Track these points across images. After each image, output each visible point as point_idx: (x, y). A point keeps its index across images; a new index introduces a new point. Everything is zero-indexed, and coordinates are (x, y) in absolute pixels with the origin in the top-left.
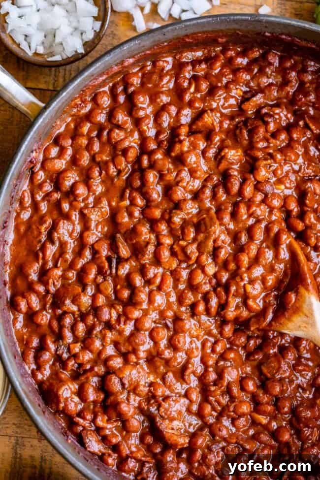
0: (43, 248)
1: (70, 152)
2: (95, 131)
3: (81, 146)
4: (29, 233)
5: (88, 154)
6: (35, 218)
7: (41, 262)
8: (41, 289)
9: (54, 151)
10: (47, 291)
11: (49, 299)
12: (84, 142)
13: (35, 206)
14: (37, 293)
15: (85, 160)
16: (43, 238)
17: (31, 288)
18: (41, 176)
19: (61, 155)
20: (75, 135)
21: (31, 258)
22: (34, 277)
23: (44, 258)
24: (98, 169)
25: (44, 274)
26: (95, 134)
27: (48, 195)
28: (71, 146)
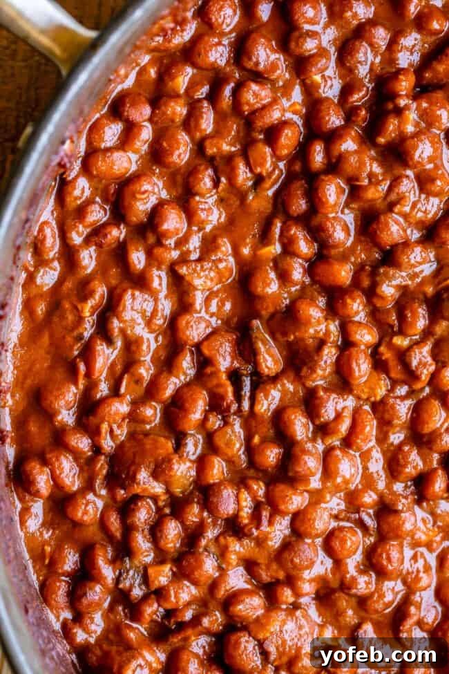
0: (87, 353)
1: (147, 133)
2: (203, 86)
3: (173, 121)
4: (56, 319)
5: (187, 138)
6: (69, 285)
7: (82, 382)
8: (83, 443)
9: (112, 133)
10: (97, 449)
11: (102, 466)
12: (179, 110)
13: (69, 256)
14: (76, 454)
15: (182, 153)
16: (88, 330)
17: (59, 440)
18: (82, 188)
19: (126, 140)
20: (158, 95)
21: (60, 374)
22: (66, 417)
23: (88, 374)
24: (210, 172)
25: (89, 409)
26: (205, 90)
27: (96, 233)
28: (150, 120)
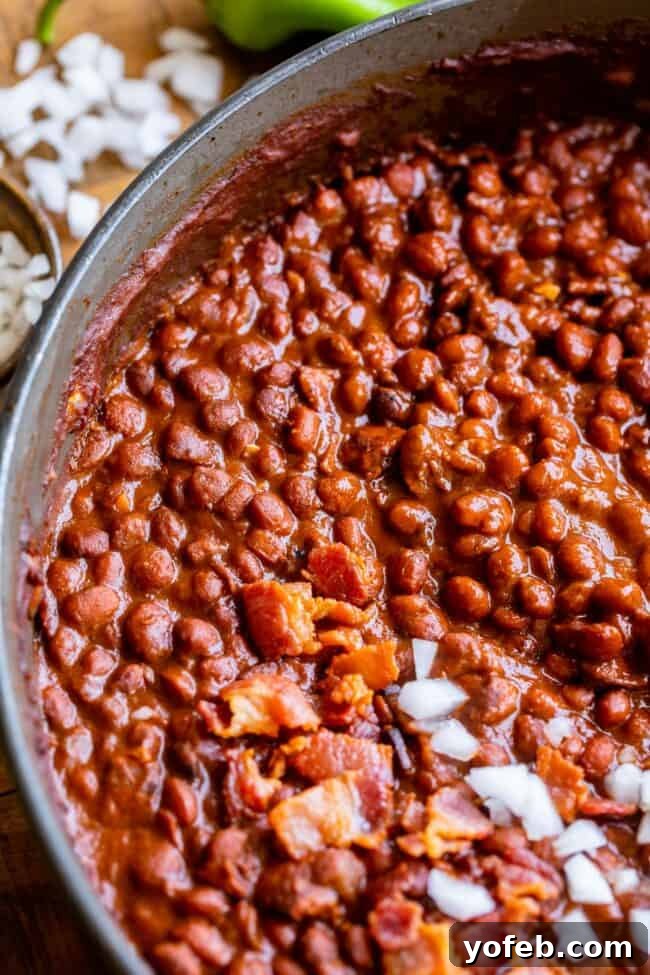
0: (170, 799)
1: (116, 561)
2: (152, 496)
3: (139, 538)
4: (114, 780)
5: (165, 553)
6: (112, 741)
7: (178, 836)
8: (213, 899)
9: (75, 575)
10: (234, 899)
11: (249, 915)
12: (139, 526)
13: (96, 716)
14: (208, 916)
15: (167, 568)
16: (157, 774)
17: (184, 910)
18: (73, 643)
19: (97, 572)
20: (108, 519)
21: (148, 837)
22: (176, 879)
23: (183, 823)
24: (212, 574)
25: (201, 863)
26: (157, 499)
27: (114, 683)
28: (113, 546)
